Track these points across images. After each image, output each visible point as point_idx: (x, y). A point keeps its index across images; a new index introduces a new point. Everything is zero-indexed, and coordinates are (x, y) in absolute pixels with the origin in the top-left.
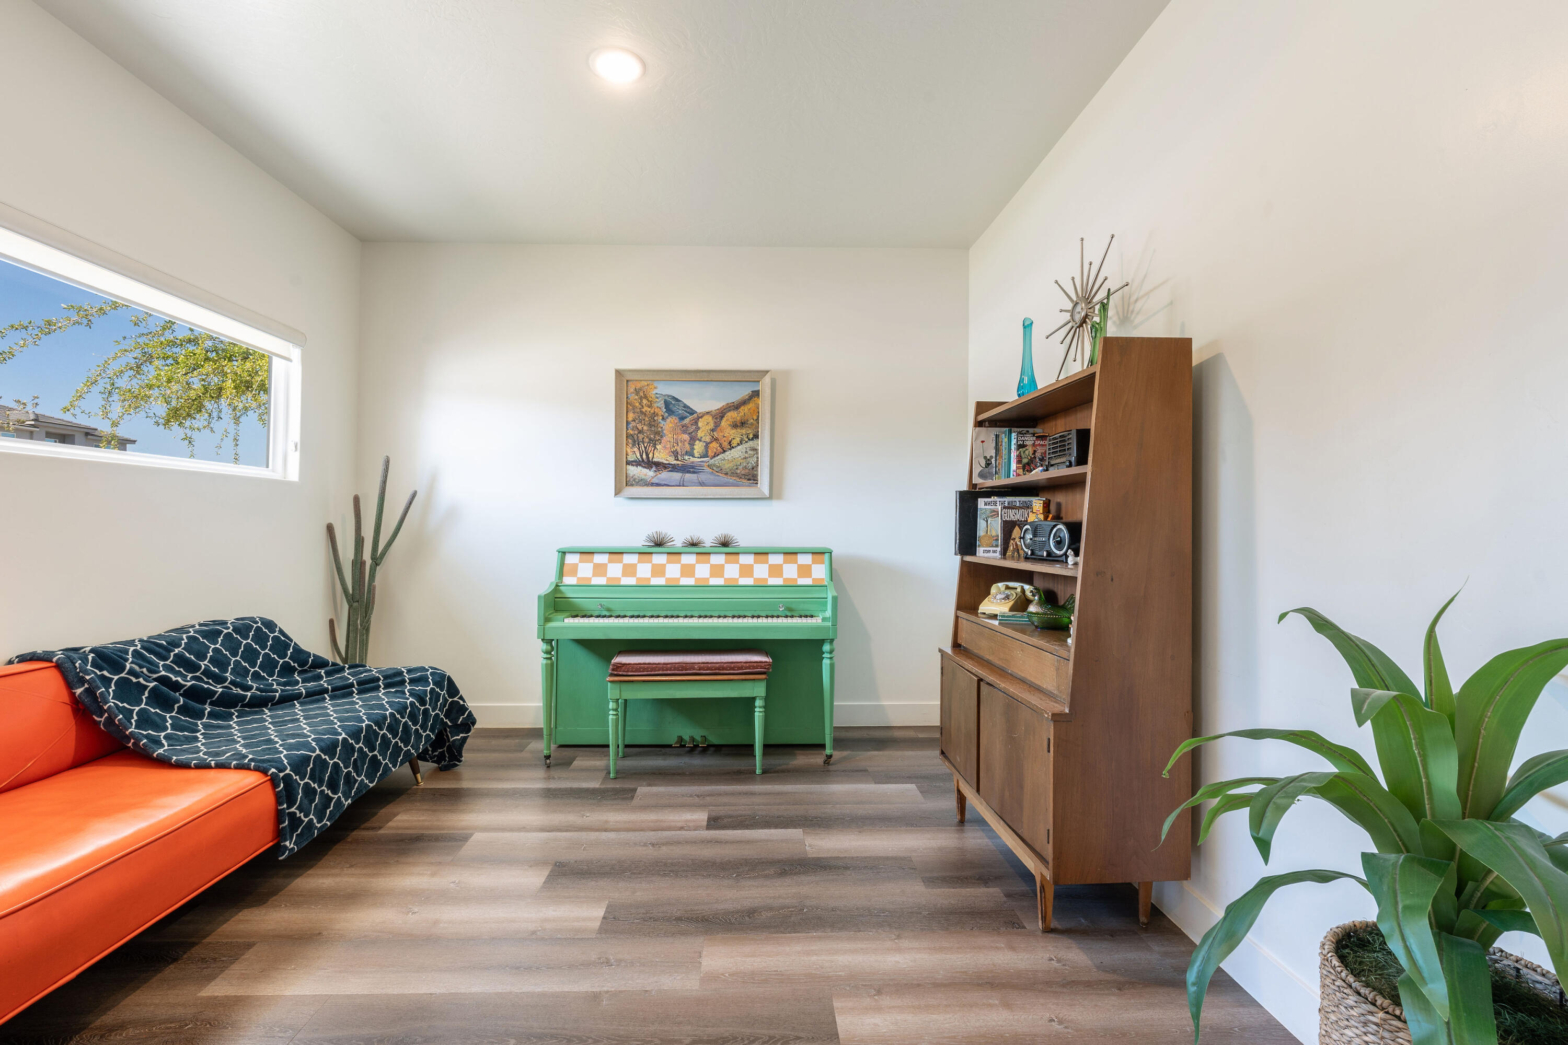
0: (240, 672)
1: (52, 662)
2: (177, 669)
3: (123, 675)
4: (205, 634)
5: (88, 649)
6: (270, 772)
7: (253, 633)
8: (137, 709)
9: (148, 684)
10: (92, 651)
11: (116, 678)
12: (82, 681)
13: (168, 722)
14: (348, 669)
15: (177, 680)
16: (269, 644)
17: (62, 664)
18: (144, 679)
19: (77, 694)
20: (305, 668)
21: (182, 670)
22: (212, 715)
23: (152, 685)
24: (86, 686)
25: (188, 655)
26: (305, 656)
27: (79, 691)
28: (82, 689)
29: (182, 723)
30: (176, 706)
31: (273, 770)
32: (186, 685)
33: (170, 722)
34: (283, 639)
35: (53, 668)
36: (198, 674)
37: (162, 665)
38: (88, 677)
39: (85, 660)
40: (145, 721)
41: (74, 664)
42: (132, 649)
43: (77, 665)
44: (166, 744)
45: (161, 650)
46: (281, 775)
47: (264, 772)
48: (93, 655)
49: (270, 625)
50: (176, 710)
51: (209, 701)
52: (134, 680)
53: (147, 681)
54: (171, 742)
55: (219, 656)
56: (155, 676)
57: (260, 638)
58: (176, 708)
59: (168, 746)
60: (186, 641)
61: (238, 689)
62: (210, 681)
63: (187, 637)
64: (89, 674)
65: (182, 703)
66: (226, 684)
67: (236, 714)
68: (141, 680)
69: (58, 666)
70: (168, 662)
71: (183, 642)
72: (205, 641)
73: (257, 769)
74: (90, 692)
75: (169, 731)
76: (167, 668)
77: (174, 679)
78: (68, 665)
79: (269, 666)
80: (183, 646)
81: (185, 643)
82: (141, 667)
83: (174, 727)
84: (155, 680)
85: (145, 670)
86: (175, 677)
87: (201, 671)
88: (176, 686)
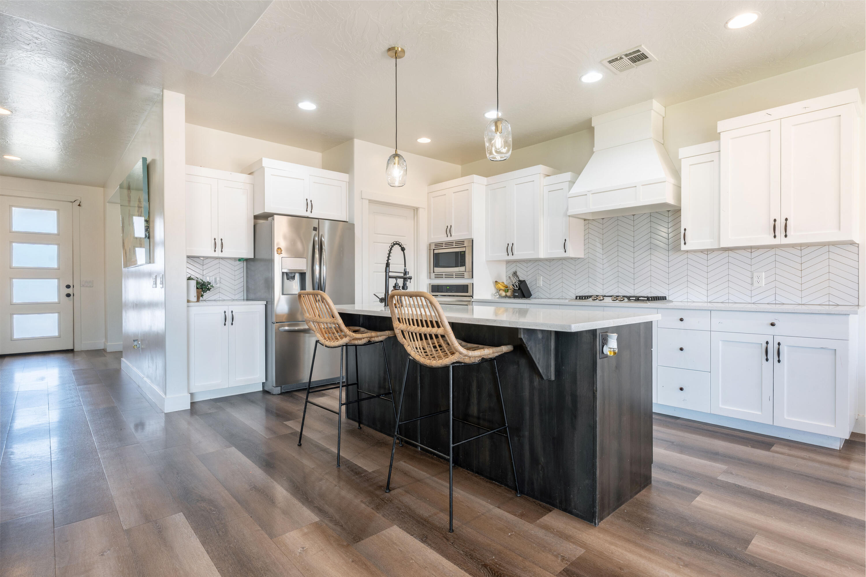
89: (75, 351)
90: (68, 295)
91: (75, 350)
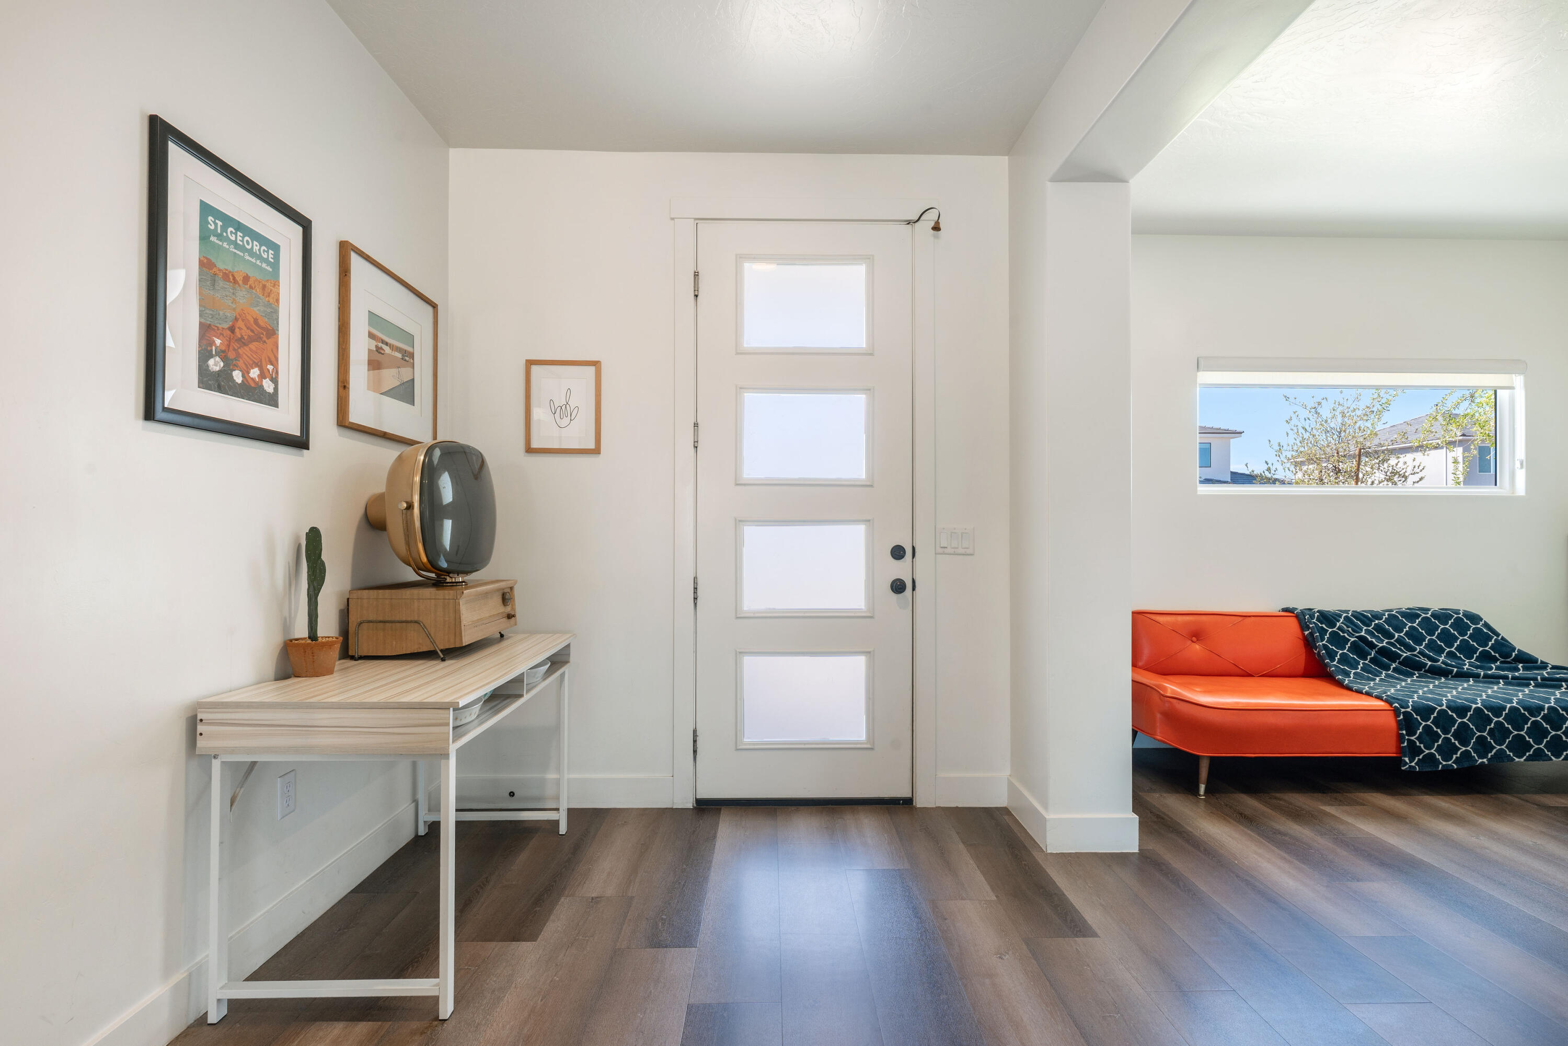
0: (1432, 646)
1: (1294, 613)
2: (1377, 634)
3: (1334, 629)
4: (1404, 614)
5: (1316, 610)
6: (1394, 705)
7: (1452, 621)
8: (1341, 652)
9: (1350, 638)
10: (1318, 611)
11: (1330, 630)
12: (1308, 628)
13: (1360, 665)
14: (1551, 669)
15: (1372, 641)
16: (1469, 632)
17: (1299, 615)
18: (1348, 635)
19: (1306, 634)
20: (1508, 660)
21: (1380, 635)
22: (1395, 670)
23: (1353, 639)
24: (1310, 631)
25: (1387, 627)
26: (1509, 650)
27: (1306, 633)
28: (1308, 632)
29: (1371, 669)
30: (1369, 657)
31: (1397, 705)
32: (1378, 646)
33: (1362, 665)
34: (1485, 631)
35: (1293, 618)
36: (1392, 641)
37: (1365, 630)
38: (1311, 626)
39: (1312, 617)
40: (1344, 660)
41: (1305, 617)
42: (1345, 615)
43: (1306, 617)
44: (1352, 677)
45: (1365, 619)
46: (1403, 710)
47: (1391, 704)
48: (1318, 614)
49: (1475, 618)
50: (1369, 660)
51: (1398, 661)
52: (1342, 634)
53: (1349, 637)
54: (1356, 677)
55: (1415, 633)
56: (1357, 635)
57: (1460, 625)
58: (1369, 659)
59: (1353, 678)
60: (1387, 616)
61: (1426, 659)
62: (1402, 648)
63: (1388, 615)
64: (1312, 624)
65: (1373, 656)
66: (1415, 653)
67: (1417, 675)
68: (1346, 635)
69: (1297, 616)
70: (1370, 628)
71: (1384, 617)
72: (1404, 619)
73: (1386, 701)
74: (1311, 634)
75: (1358, 671)
76: (1367, 632)
77: (1370, 639)
78: (1301, 617)
79: (1467, 650)
80: (1384, 619)
81: (1386, 618)
82: (1348, 627)
83: (1362, 669)
84: (1356, 637)
85: (1350, 629)
86: (1371, 638)
87: (1395, 639)
88: (1372, 645)
89: (916, 808)
90: (898, 587)
91: (919, 803)
